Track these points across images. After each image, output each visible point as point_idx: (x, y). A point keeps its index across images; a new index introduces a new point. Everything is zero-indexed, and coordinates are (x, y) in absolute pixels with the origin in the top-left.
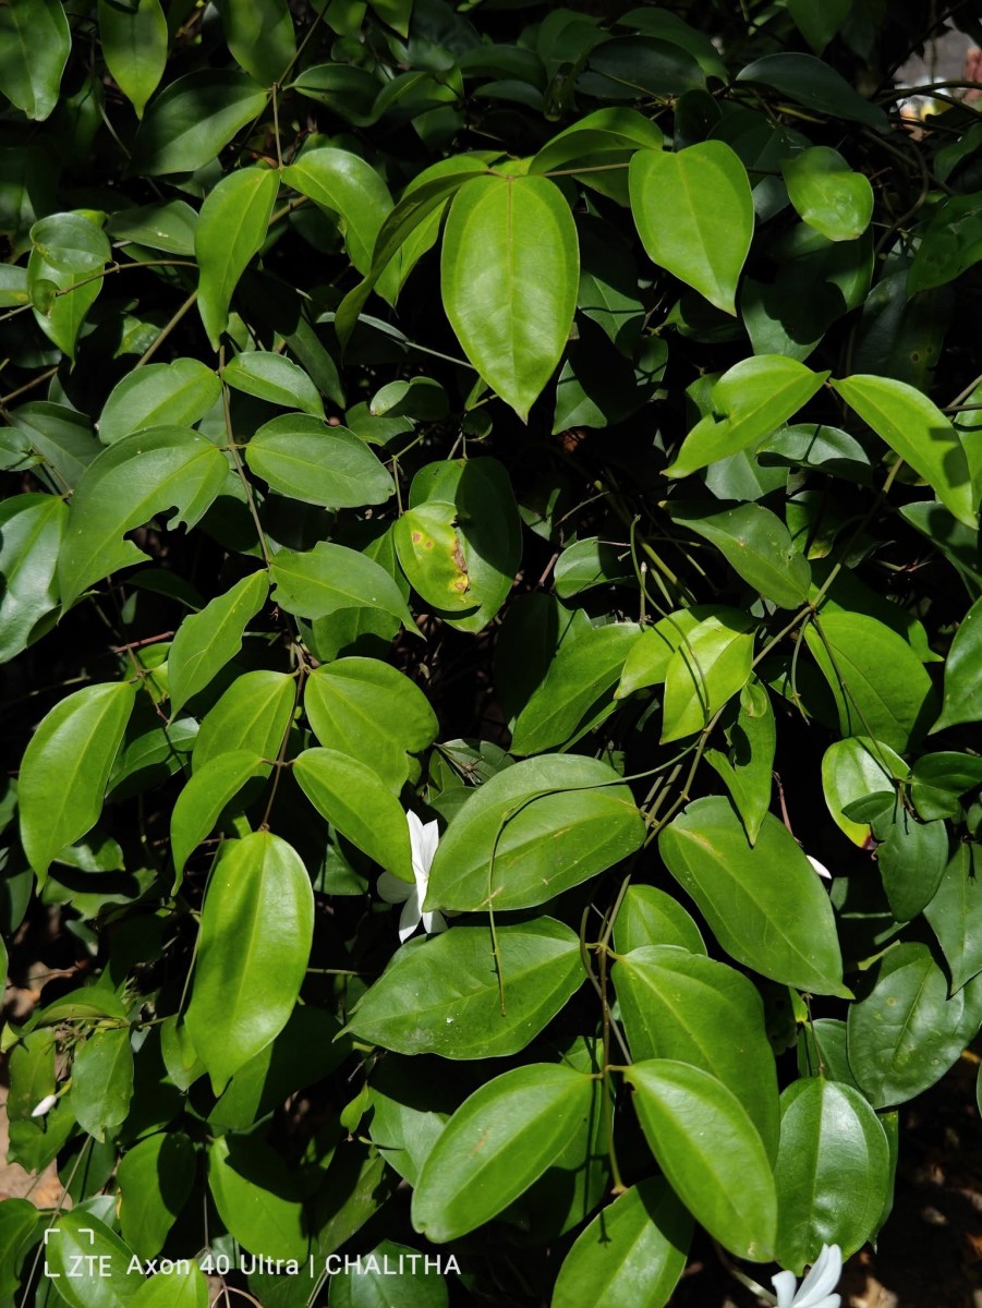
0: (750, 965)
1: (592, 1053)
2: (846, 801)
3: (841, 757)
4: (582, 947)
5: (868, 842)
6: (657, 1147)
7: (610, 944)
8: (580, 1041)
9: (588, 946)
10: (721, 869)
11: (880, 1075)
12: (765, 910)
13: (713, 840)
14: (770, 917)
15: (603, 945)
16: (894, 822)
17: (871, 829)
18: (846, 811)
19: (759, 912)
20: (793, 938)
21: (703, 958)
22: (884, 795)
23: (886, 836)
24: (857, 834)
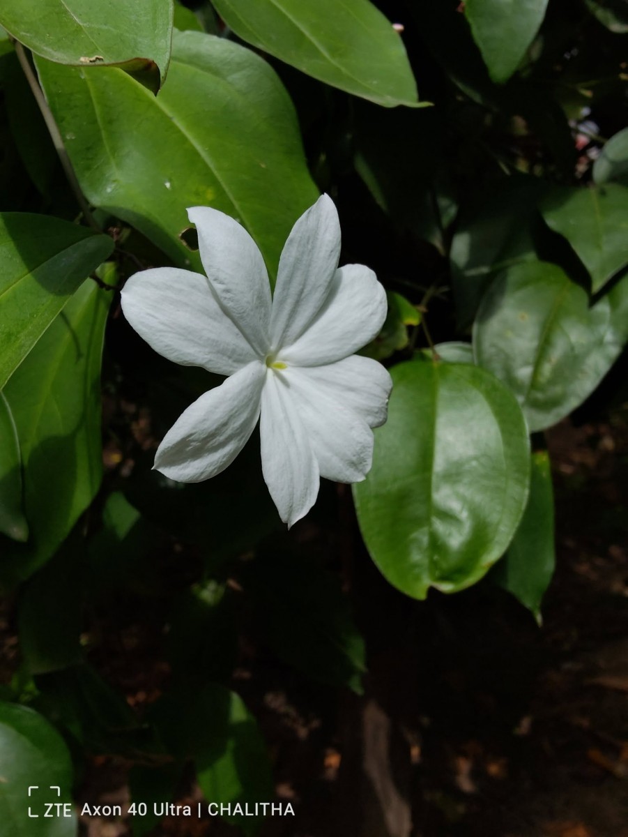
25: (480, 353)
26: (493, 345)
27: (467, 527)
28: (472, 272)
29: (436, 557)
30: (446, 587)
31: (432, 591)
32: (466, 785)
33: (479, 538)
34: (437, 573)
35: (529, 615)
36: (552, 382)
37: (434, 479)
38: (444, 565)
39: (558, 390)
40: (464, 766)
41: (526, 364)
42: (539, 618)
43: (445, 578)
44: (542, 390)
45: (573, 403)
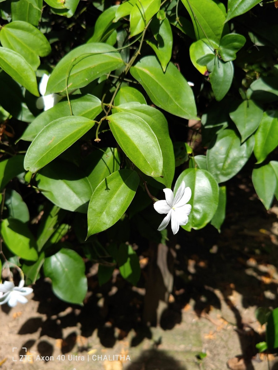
0: (162, 108)
1: (113, 153)
2: (198, 58)
3: (196, 47)
4: (102, 104)
5: (206, 73)
6: (117, 138)
7: (113, 104)
8: (109, 149)
9: (104, 104)
10: (153, 79)
11: (219, 173)
12: (169, 94)
13: (151, 71)
14: (171, 96)
15: (110, 105)
16: (215, 64)
17: (207, 68)
18: (198, 62)
19: (167, 94)
20: (179, 104)
21: (145, 106)
22: (210, 55)
23: (212, 70)
24: (202, 70)
25: (208, 159)
26: (212, 156)
27: (201, 214)
28: (206, 127)
29: (193, 221)
30: (195, 228)
31: (192, 229)
32: (192, 270)
33: (204, 217)
34: (193, 225)
35: (217, 230)
36: (228, 168)
37: (194, 202)
38: (195, 223)
39: (230, 170)
40: (191, 263)
41: (221, 162)
42: (219, 231)
43: (195, 226)
44: (225, 170)
45: (233, 174)
